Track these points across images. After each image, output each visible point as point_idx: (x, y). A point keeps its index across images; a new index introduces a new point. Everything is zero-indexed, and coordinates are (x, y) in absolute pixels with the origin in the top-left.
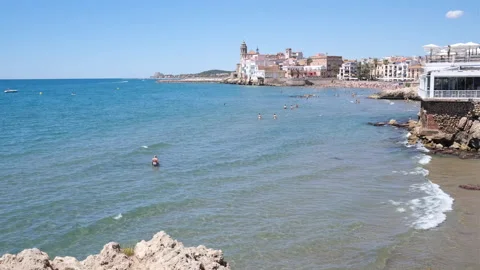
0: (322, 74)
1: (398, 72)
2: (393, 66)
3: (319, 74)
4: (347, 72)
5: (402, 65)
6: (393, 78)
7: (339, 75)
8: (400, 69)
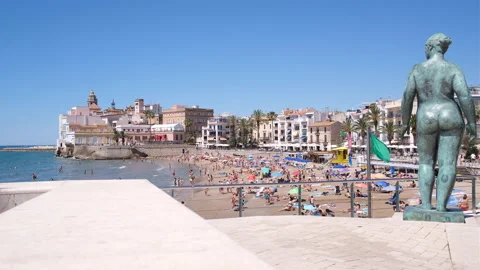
0: (176, 137)
1: (294, 133)
2: (286, 122)
3: (170, 138)
4: (213, 134)
5: (299, 121)
6: (287, 145)
7: (200, 140)
8: (297, 128)
